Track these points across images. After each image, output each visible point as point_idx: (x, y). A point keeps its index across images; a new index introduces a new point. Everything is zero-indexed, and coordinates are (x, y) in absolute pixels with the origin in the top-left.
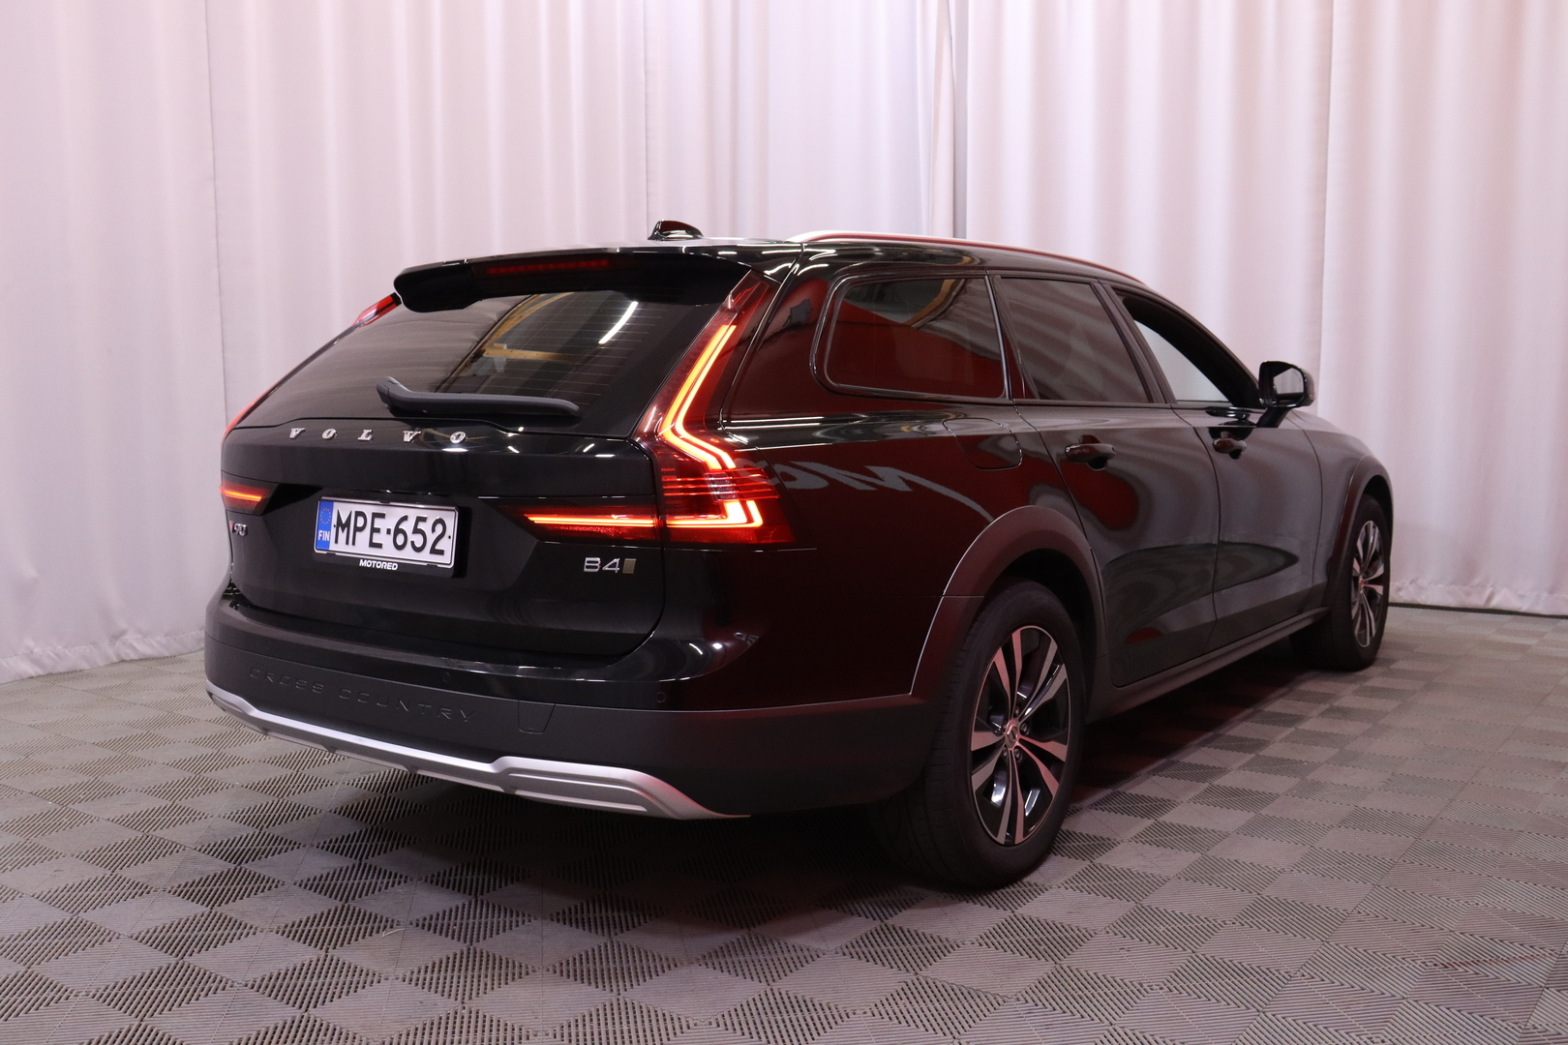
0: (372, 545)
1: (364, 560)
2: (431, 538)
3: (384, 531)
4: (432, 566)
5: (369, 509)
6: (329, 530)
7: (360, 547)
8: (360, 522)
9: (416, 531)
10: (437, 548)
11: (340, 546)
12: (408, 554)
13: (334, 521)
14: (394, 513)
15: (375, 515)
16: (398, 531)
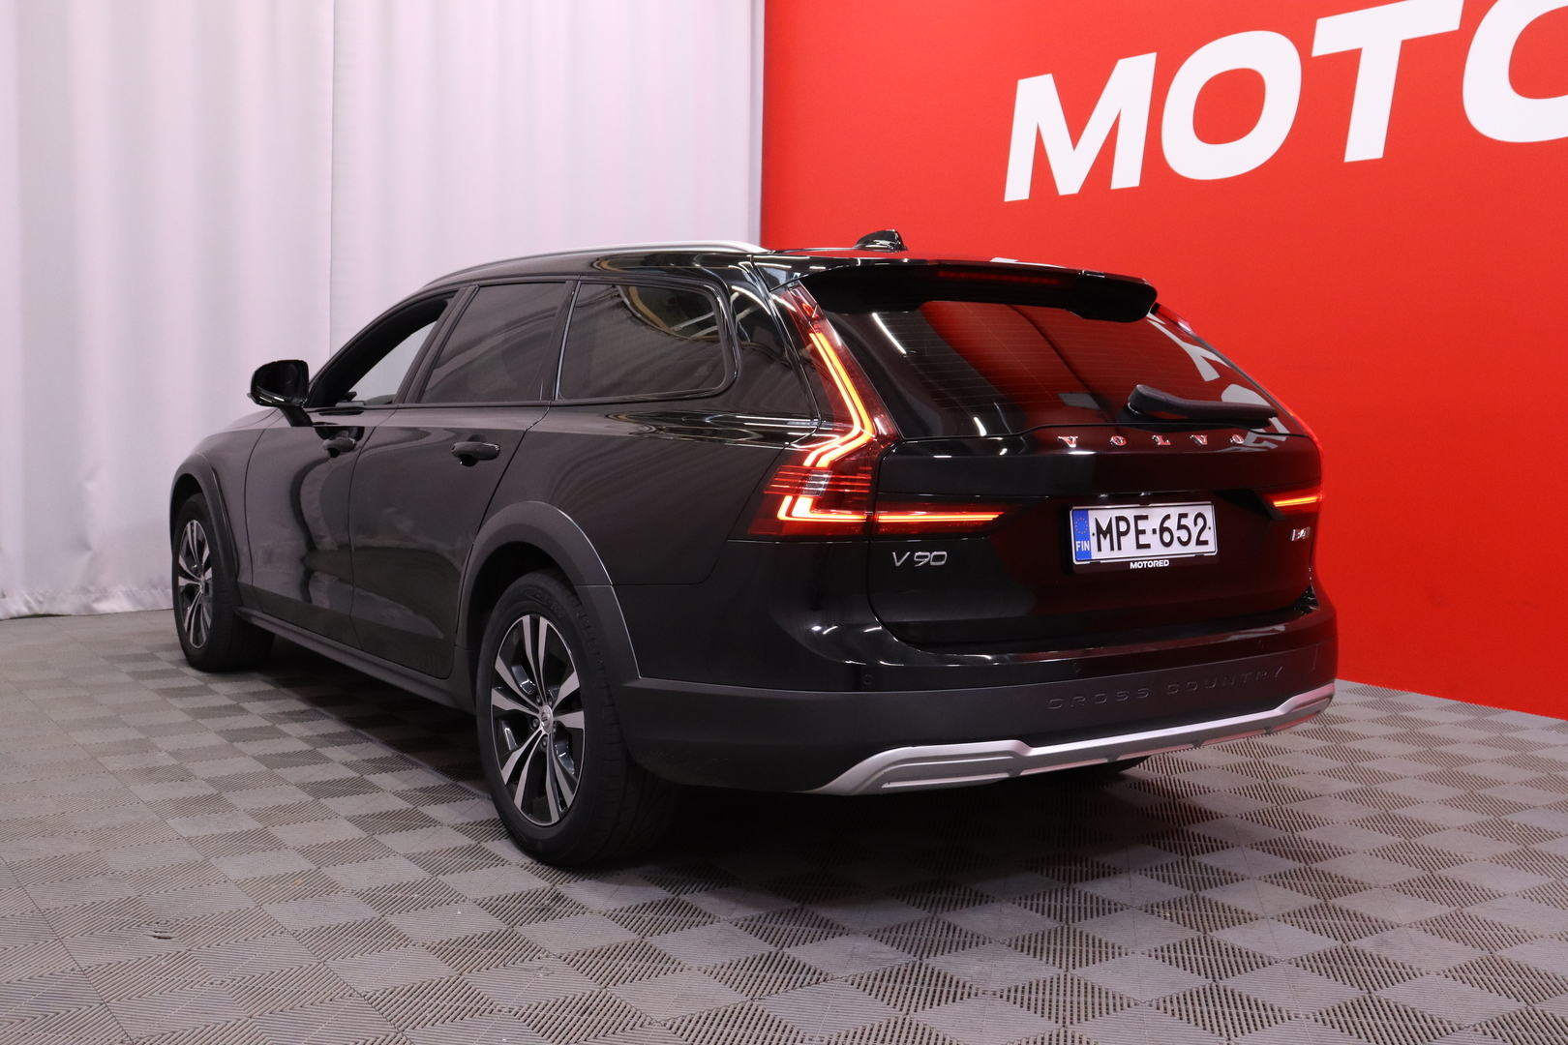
1: (1134, 562)
2: (1195, 532)
3: (1149, 532)
7: (1128, 549)
8: (1123, 527)
9: (1180, 527)
10: (1201, 539)
12: (1177, 549)
13: (1093, 529)
14: (1156, 514)
16: (1163, 529)
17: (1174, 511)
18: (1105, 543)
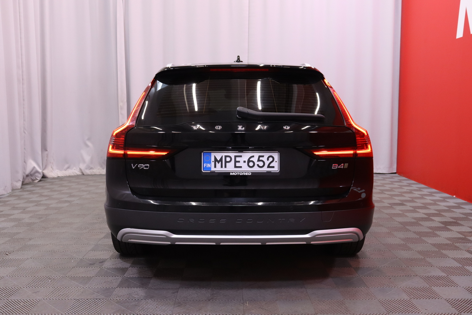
0: (236, 167)
1: (232, 173)
2: (267, 163)
3: (242, 162)
4: (268, 172)
5: (232, 154)
6: (210, 163)
7: (230, 168)
9: (259, 160)
11: (218, 169)
12: (256, 169)
13: (213, 159)
14: (246, 156)
15: (236, 157)
16: (249, 161)
17: (256, 155)
18: (218, 165)
